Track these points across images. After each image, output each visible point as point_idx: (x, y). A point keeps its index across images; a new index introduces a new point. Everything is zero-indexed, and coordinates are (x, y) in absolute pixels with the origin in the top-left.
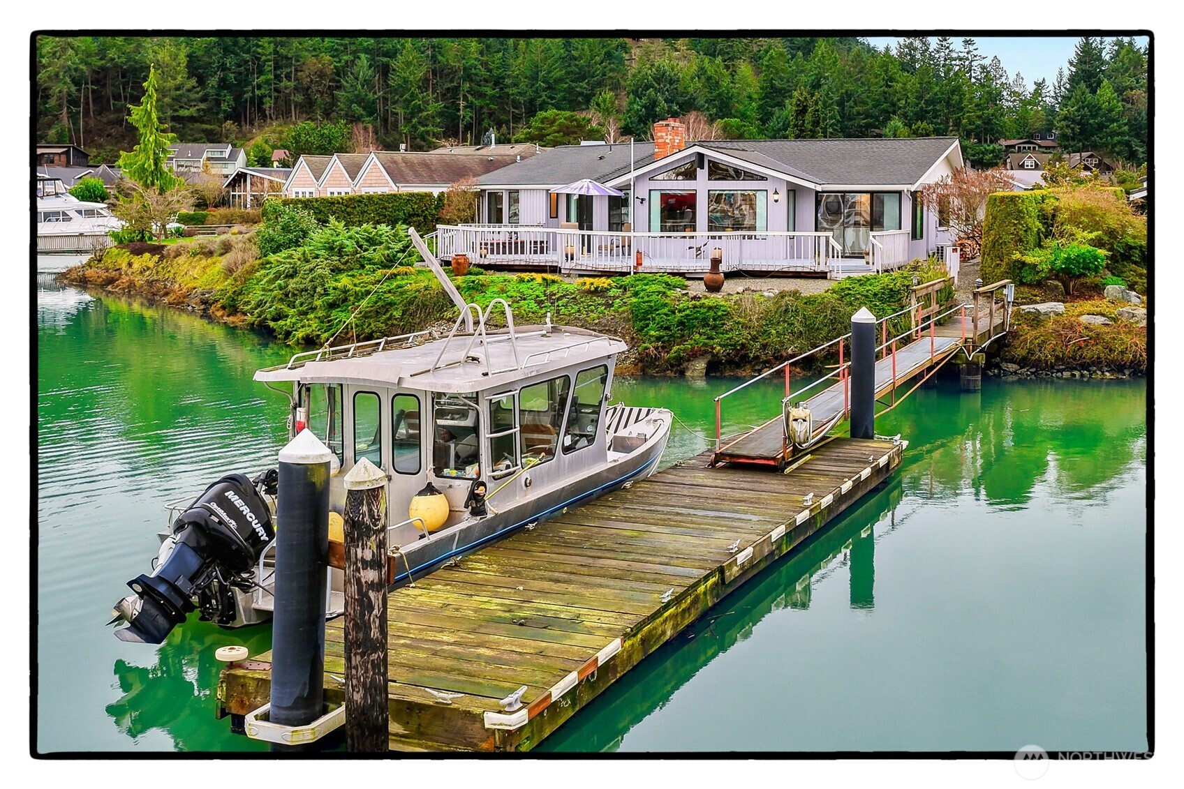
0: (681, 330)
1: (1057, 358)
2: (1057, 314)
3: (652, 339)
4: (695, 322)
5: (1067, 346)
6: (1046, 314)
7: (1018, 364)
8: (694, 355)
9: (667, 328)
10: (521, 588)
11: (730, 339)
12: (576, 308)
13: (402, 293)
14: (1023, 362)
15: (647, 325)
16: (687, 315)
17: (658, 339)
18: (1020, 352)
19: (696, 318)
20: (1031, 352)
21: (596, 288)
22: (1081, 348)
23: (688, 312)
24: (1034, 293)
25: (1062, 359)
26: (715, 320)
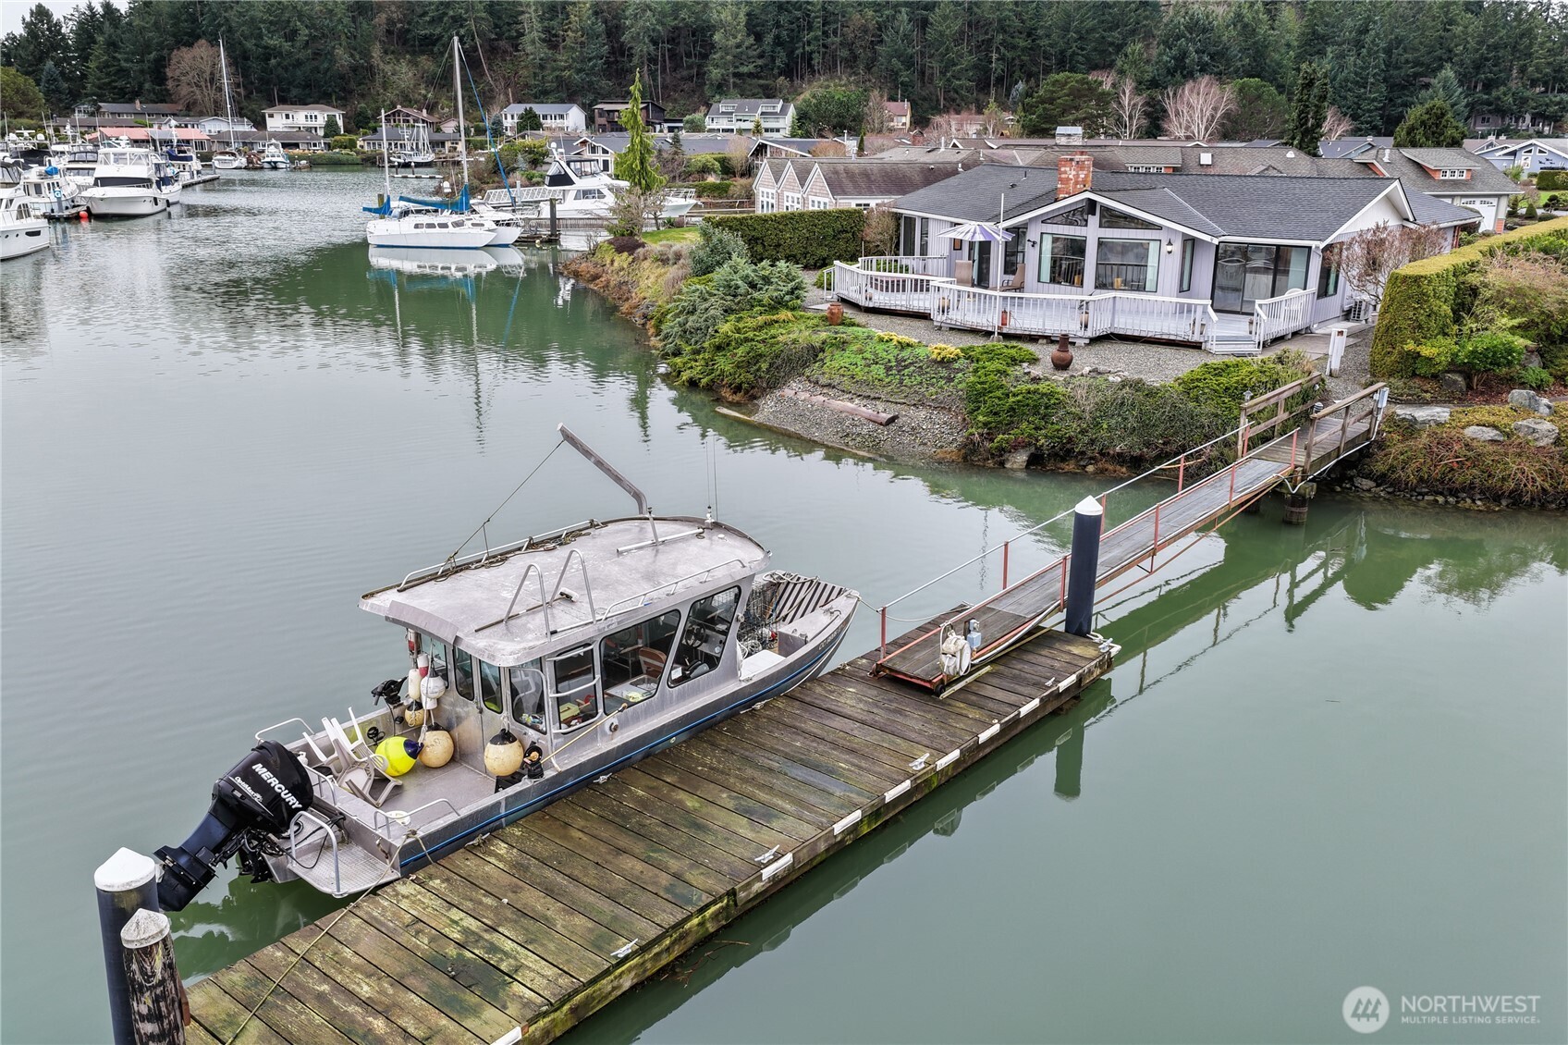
0: (1011, 416)
1: (1421, 480)
2: (1439, 424)
3: (980, 425)
4: (1026, 410)
5: (1435, 466)
6: (1424, 422)
7: (1375, 481)
8: (1016, 447)
9: (996, 414)
10: (505, 901)
11: (1058, 430)
12: (919, 379)
13: (772, 345)
14: (1381, 480)
15: (979, 408)
16: (1019, 401)
17: (986, 424)
18: (1380, 467)
19: (1028, 405)
20: (1392, 468)
21: (943, 359)
22: (1453, 470)
23: (1019, 398)
24: (1425, 388)
25: (1426, 482)
26: (1046, 408)
